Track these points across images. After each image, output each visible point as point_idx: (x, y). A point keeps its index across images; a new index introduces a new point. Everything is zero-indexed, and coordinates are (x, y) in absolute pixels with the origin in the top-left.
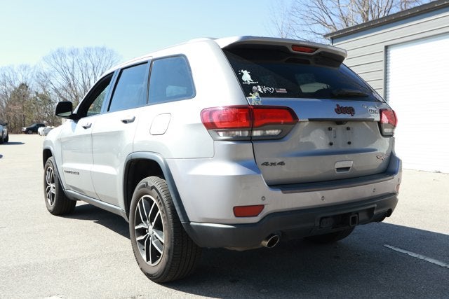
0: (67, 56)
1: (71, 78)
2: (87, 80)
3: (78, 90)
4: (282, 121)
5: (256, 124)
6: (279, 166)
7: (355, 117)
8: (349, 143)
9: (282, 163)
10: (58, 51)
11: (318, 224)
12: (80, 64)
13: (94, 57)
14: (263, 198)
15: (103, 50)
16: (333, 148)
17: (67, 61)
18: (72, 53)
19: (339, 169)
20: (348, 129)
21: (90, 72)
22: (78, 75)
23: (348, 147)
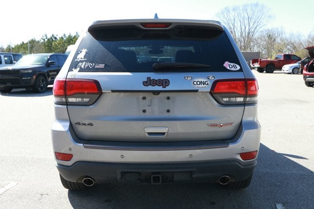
0: (231, 12)
1: (232, 28)
2: (243, 28)
3: (237, 35)
4: (86, 92)
5: (68, 93)
6: (89, 126)
7: (167, 88)
8: (168, 111)
9: (91, 124)
10: (226, 8)
11: (119, 177)
12: (240, 16)
13: (249, 11)
14: (70, 149)
15: (257, 5)
16: (147, 115)
17: (231, 15)
18: (234, 9)
19: (149, 134)
20: (168, 98)
21: (246, 22)
22: (237, 25)
23: (167, 115)
